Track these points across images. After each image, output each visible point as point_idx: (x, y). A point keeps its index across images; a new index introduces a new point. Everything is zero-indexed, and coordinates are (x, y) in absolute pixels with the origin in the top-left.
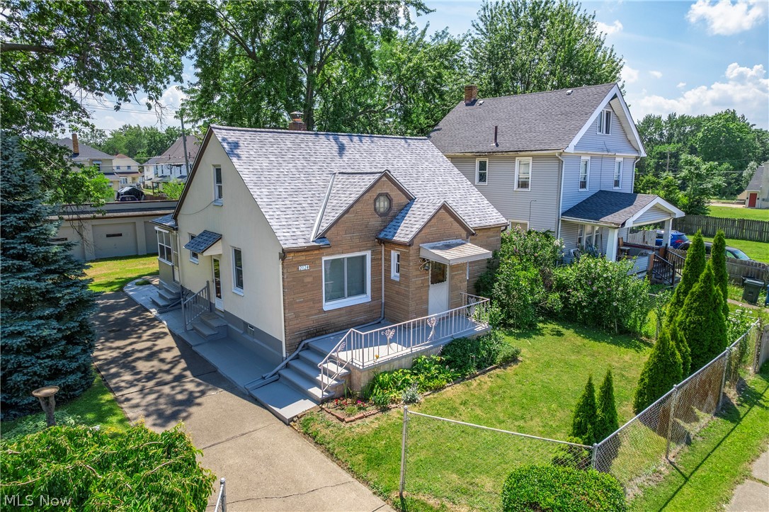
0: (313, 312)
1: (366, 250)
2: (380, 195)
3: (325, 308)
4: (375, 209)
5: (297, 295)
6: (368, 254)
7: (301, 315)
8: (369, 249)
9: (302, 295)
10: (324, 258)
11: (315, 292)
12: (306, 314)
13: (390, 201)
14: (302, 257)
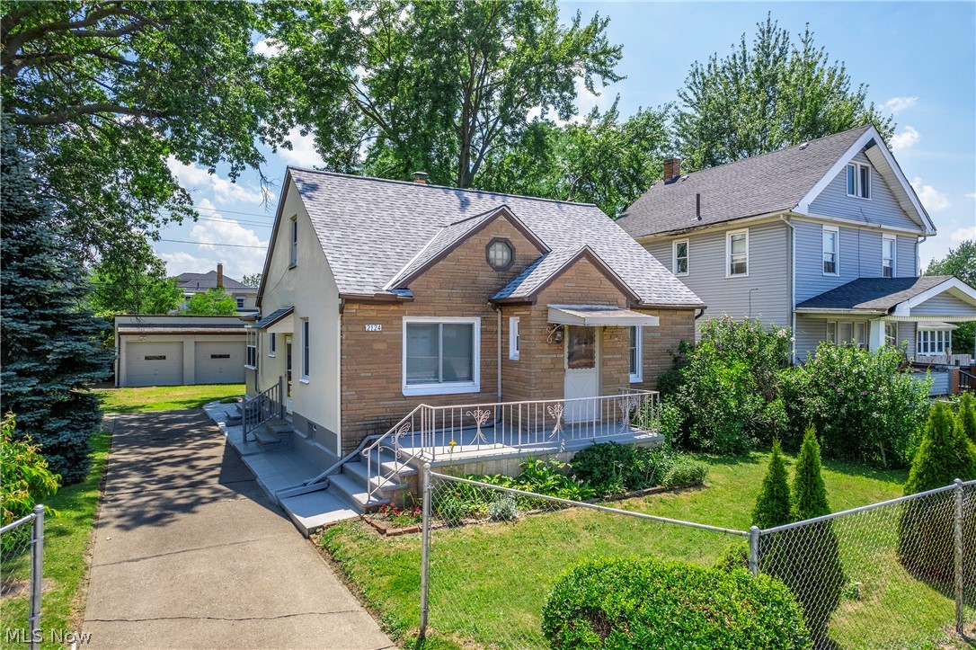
0: (388, 395)
1: (474, 315)
2: (495, 241)
3: (405, 393)
4: (488, 260)
5: (361, 366)
6: (476, 322)
7: (367, 396)
8: (478, 315)
9: (369, 367)
10: (406, 320)
11: (391, 366)
12: (374, 396)
13: (512, 250)
14: (371, 311)
